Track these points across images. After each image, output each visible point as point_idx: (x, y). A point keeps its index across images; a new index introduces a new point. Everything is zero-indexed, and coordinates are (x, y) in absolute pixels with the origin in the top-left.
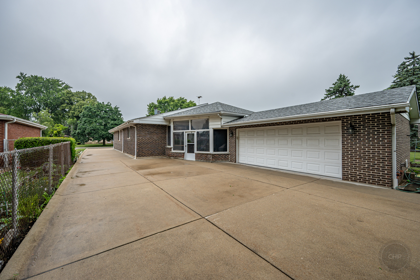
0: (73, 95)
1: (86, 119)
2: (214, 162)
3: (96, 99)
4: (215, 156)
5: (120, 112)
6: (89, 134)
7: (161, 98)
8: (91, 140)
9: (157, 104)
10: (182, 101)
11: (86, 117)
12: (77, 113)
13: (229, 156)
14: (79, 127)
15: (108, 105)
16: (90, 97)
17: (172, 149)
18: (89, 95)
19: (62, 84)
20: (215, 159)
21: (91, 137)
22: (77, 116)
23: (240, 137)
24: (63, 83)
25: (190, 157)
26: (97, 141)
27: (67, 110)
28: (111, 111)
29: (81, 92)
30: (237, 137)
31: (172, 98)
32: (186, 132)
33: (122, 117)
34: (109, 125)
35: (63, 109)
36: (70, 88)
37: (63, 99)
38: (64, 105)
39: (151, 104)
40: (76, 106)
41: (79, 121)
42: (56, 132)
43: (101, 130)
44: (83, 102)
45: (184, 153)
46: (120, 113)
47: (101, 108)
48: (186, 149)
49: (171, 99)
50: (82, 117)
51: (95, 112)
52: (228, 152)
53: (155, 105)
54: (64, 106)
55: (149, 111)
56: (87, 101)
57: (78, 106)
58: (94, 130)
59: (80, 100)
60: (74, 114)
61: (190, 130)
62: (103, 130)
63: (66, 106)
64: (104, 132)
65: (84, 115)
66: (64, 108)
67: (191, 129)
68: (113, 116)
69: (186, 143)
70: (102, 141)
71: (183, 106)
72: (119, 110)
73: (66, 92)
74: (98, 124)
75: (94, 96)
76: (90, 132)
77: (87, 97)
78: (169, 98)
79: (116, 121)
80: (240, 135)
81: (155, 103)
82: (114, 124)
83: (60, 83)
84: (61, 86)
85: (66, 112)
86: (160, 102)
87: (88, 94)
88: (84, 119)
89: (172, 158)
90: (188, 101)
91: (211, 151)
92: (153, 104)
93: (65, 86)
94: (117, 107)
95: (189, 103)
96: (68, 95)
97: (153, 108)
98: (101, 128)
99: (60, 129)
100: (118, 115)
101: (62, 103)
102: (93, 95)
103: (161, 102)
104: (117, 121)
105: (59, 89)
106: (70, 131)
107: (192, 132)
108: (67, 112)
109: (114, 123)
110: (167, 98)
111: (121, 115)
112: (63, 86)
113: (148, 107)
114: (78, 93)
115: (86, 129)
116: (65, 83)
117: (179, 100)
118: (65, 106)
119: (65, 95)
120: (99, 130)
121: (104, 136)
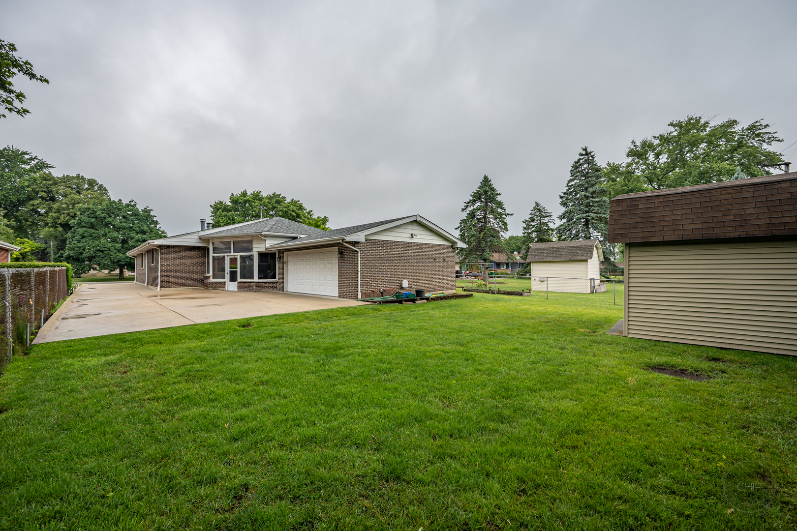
0: (55, 184)
1: (84, 231)
2: (258, 291)
3: (106, 190)
4: (259, 284)
5: (155, 219)
6: (90, 259)
7: (238, 192)
8: (95, 269)
9: (230, 204)
10: (276, 200)
11: (84, 227)
12: (64, 217)
13: (278, 285)
14: (70, 246)
15: (131, 205)
16: (93, 187)
17: (211, 278)
18: (92, 183)
19: (31, 159)
20: (259, 287)
21: (94, 264)
22: (64, 224)
23: (289, 261)
24: (34, 157)
25: (232, 286)
26: (106, 271)
27: (42, 211)
28: (137, 217)
29: (73, 176)
30: (285, 262)
31: (259, 193)
32: (227, 256)
33: (158, 226)
34: (132, 242)
35: (33, 209)
36: (50, 167)
37: (32, 191)
38: (36, 202)
39: (218, 204)
40: (62, 204)
41: (69, 235)
42: (19, 254)
43: (115, 251)
44: (77, 197)
45: (225, 282)
46: (154, 221)
47: (116, 211)
48: (228, 277)
49: (257, 196)
50: (77, 227)
51: (105, 218)
52: (277, 280)
53: (226, 206)
54: (35, 204)
55: (214, 216)
56: (85, 195)
57: (66, 203)
58: (102, 251)
59: (71, 194)
60: (57, 220)
61: (232, 254)
62: (119, 251)
63: (41, 203)
64: (121, 255)
65: (81, 224)
66: (35, 207)
67: (234, 252)
68: (140, 225)
69: (228, 270)
70: (117, 271)
71: (277, 208)
72: (152, 213)
73: (40, 177)
74: (109, 240)
75: (102, 185)
76: (94, 255)
77: (86, 186)
78: (253, 193)
79: (145, 234)
80: (289, 259)
81: (225, 203)
82: (141, 240)
83: (27, 157)
84: (28, 164)
85: (40, 214)
86: (234, 201)
87: (89, 180)
88: (81, 230)
89: (211, 288)
90: (288, 200)
91: (256, 279)
92: (221, 203)
93: (38, 163)
94: (148, 209)
95: (289, 203)
96: (44, 182)
97: (220, 210)
98: (116, 248)
99: (26, 248)
100: (150, 224)
101: (30, 198)
102: (100, 184)
103: (236, 200)
104: (147, 234)
105: (25, 170)
106: (46, 251)
107: (234, 256)
108: (43, 216)
109: (142, 238)
110: (249, 193)
111: (156, 223)
112: (33, 164)
113: (212, 210)
114: (66, 180)
115: (84, 250)
116: (37, 159)
117: (270, 198)
118: (37, 204)
119: (38, 182)
120: (111, 251)
121: (120, 261)
